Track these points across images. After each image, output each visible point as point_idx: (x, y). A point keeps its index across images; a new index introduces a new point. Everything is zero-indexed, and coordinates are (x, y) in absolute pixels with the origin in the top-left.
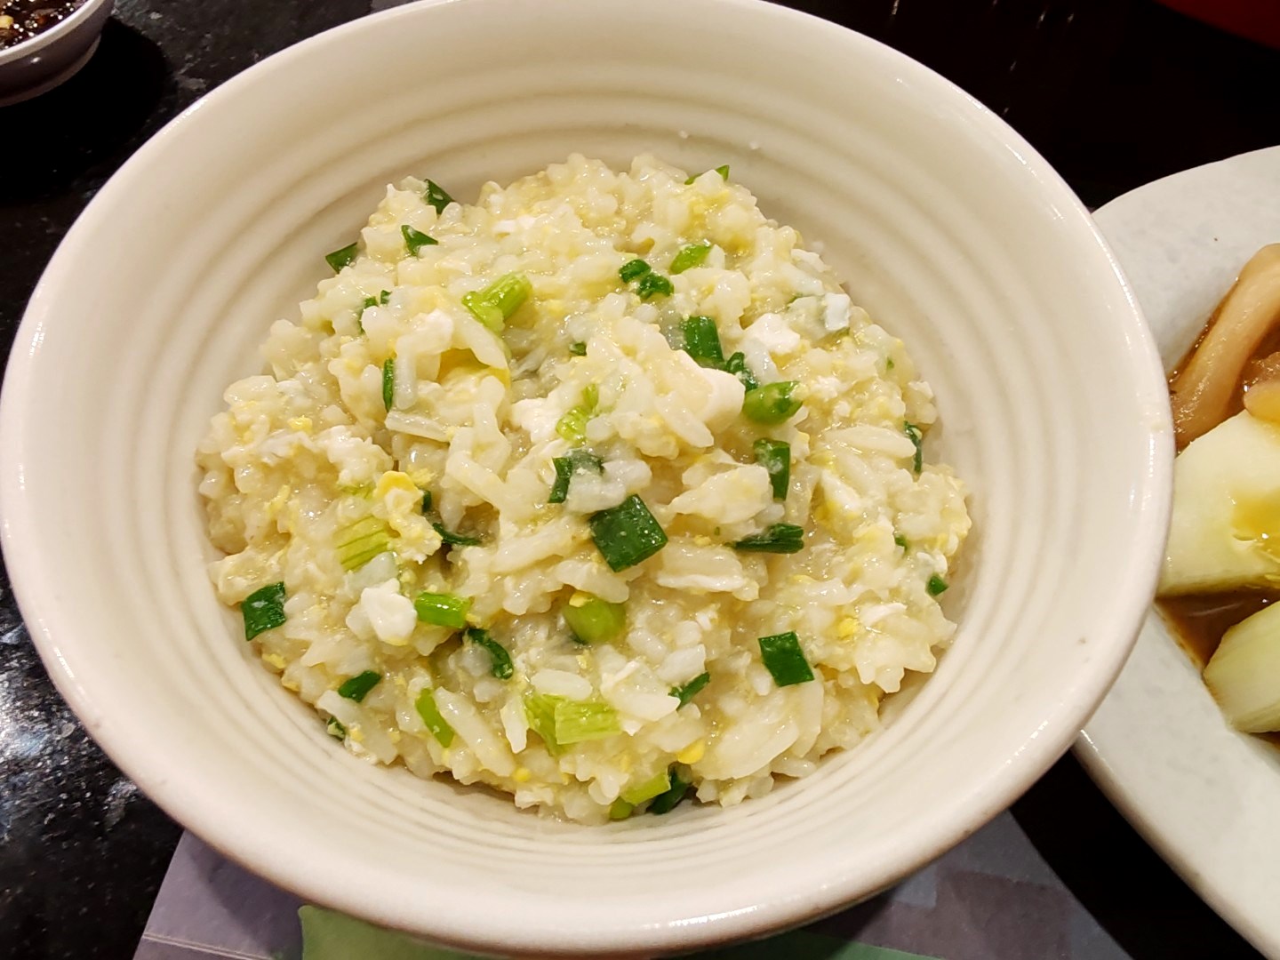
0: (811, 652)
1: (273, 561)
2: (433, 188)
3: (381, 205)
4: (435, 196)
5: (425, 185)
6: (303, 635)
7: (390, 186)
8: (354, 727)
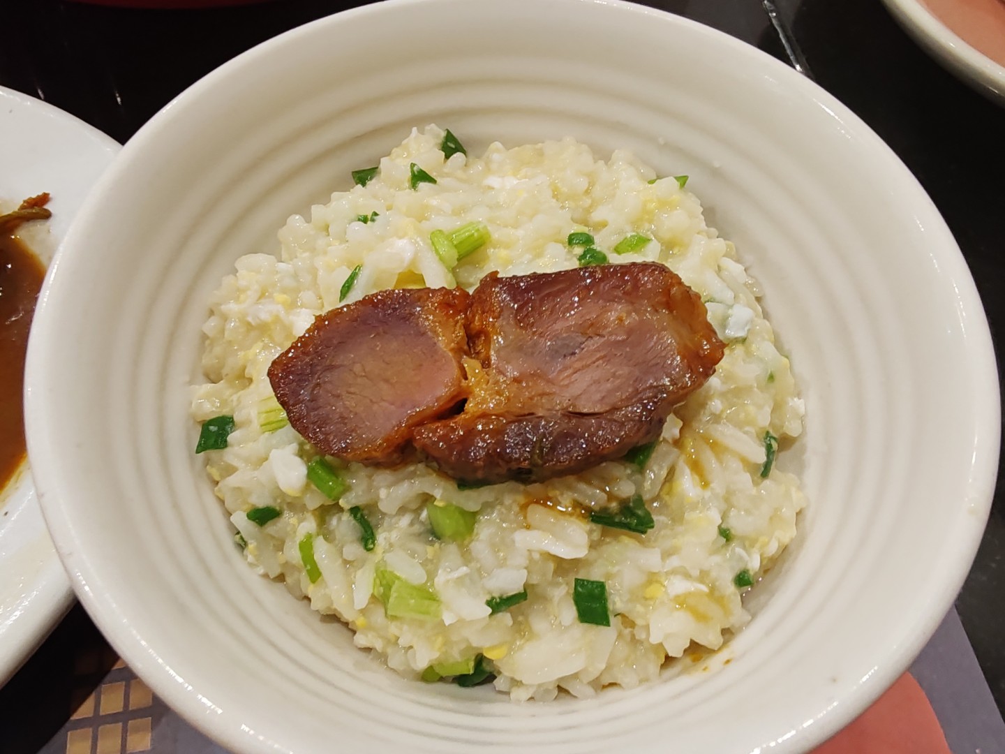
0: (614, 603)
1: (235, 397)
2: (450, 137)
3: (404, 142)
4: (449, 144)
5: (443, 134)
6: (235, 462)
7: (414, 129)
8: (251, 544)
